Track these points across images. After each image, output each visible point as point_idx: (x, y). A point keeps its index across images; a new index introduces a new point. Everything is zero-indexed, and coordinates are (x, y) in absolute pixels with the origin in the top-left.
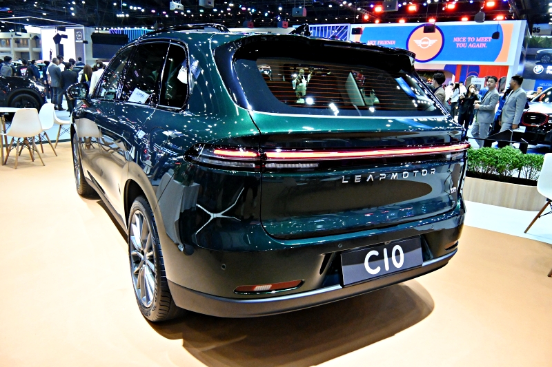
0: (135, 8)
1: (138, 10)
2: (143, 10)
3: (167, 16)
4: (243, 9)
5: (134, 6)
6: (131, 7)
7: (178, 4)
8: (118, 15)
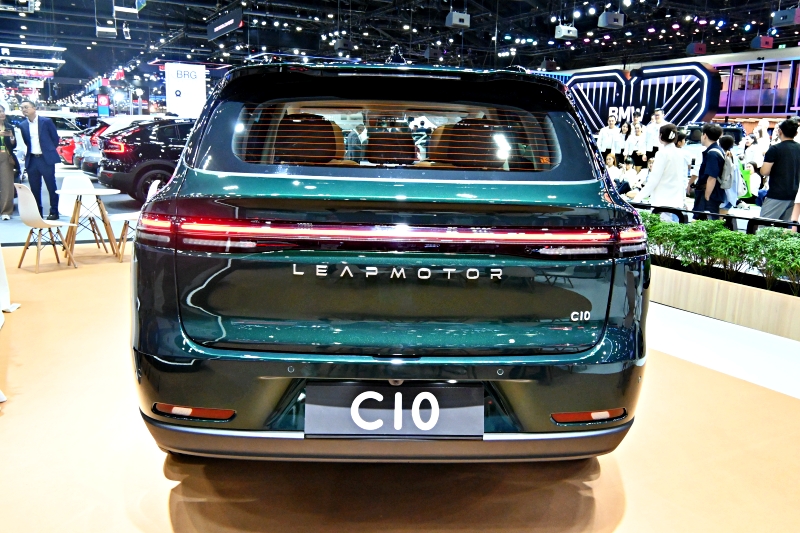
0: (523, 41)
1: (527, 43)
2: (535, 43)
3: (573, 48)
4: (703, 22)
5: (521, 38)
6: (517, 41)
7: (569, 28)
8: (500, 55)
